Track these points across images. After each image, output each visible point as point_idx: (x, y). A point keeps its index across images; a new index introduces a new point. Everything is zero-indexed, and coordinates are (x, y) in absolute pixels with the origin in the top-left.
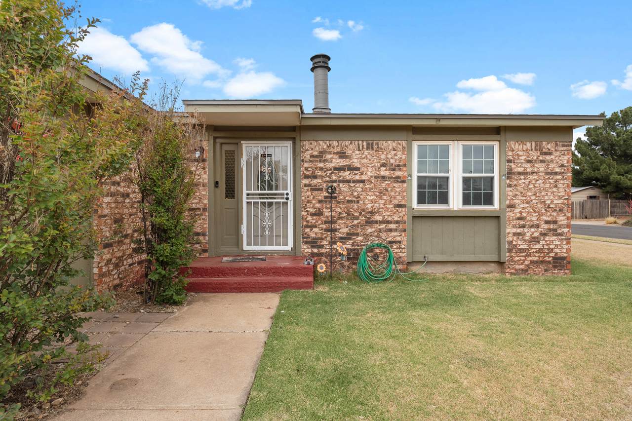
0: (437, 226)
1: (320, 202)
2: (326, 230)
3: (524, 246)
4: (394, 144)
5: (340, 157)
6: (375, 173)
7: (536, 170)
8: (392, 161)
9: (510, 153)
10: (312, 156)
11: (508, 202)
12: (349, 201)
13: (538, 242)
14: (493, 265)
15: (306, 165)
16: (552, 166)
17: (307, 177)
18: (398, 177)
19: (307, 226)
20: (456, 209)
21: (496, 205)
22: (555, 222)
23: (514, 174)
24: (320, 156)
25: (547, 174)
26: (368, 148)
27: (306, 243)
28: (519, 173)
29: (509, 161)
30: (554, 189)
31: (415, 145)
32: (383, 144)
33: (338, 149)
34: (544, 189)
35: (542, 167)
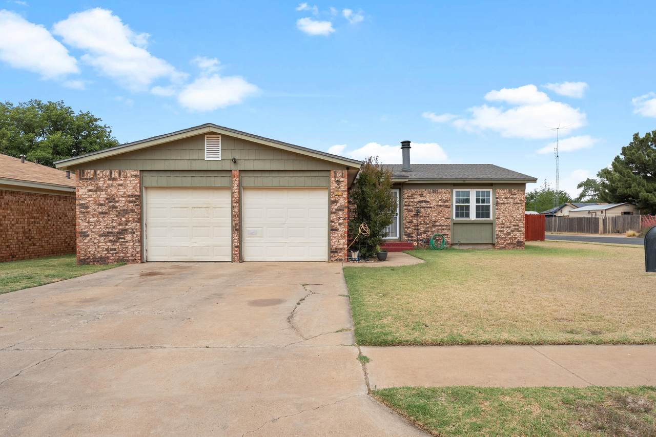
0: (465, 228)
1: (412, 217)
2: (415, 229)
3: (504, 237)
4: (445, 191)
5: (421, 197)
6: (436, 204)
7: (509, 202)
8: (444, 198)
9: (497, 195)
10: (408, 196)
11: (496, 217)
12: (424, 216)
13: (510, 235)
14: (490, 245)
15: (405, 200)
16: (516, 200)
17: (406, 206)
18: (447, 205)
19: (406, 228)
20: (473, 220)
21: (491, 218)
22: (518, 226)
23: (499, 204)
24: (412, 196)
25: (514, 204)
26: (433, 193)
27: (406, 235)
28: (502, 204)
29: (497, 198)
30: (517, 211)
31: (454, 191)
32: (440, 190)
33: (420, 193)
34: (513, 211)
35: (512, 201)
